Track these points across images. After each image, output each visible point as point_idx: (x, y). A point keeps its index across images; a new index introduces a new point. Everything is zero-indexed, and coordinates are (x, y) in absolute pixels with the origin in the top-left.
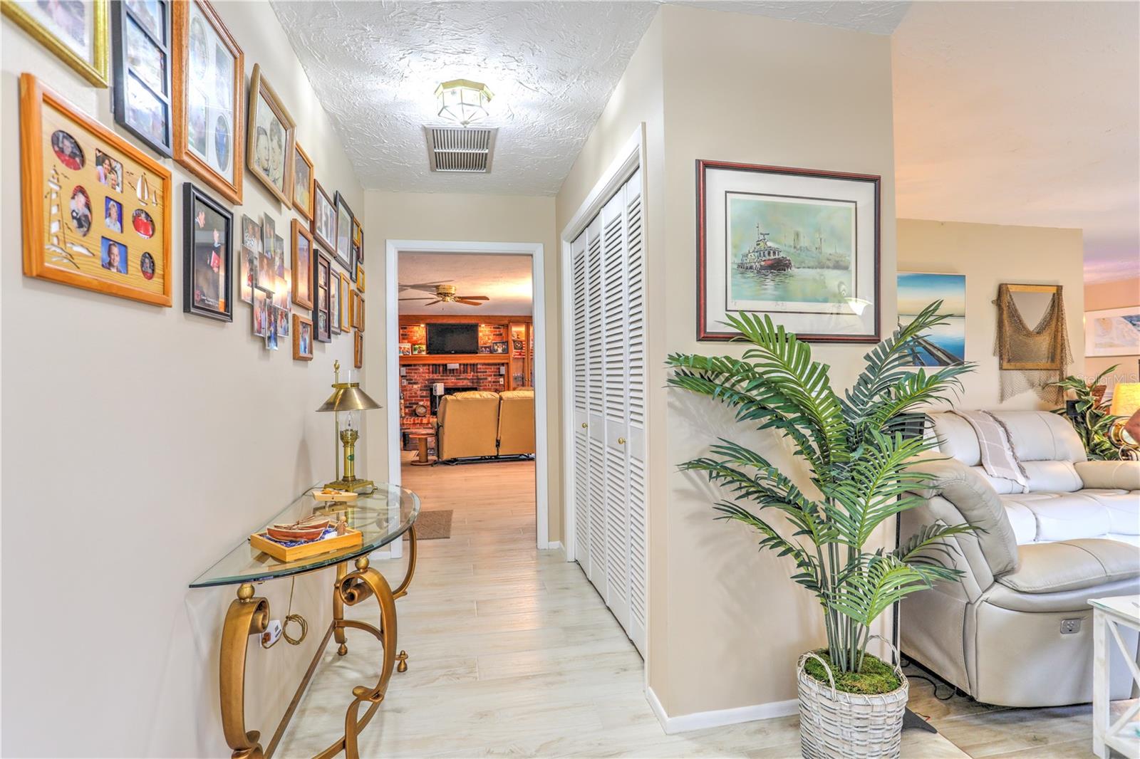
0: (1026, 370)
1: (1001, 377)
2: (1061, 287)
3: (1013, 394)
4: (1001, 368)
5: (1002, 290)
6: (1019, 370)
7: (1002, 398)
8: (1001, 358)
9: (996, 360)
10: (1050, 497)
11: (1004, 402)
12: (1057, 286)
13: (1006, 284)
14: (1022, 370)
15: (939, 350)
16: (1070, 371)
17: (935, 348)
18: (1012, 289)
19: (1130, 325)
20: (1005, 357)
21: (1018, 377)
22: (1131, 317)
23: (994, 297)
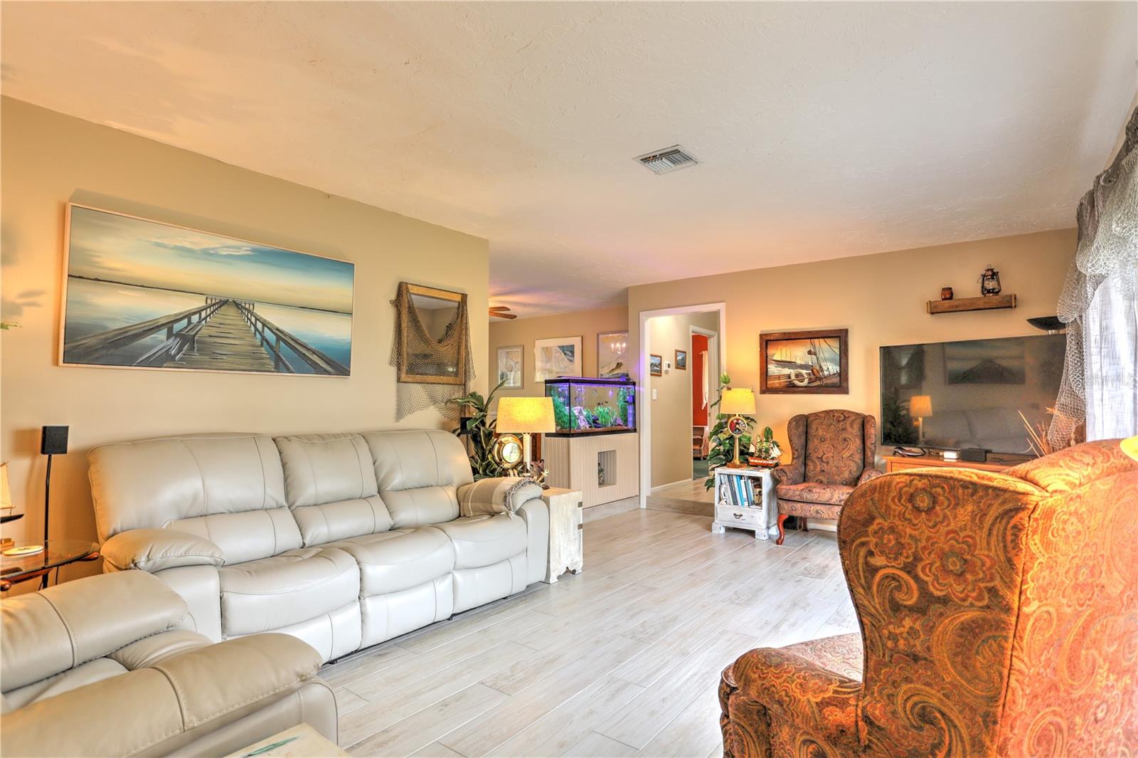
0: (428, 383)
1: (398, 390)
2: (466, 295)
3: (411, 411)
4: (399, 380)
5: (402, 289)
6: (419, 383)
7: (400, 414)
8: (399, 369)
9: (393, 370)
10: (402, 533)
11: (401, 421)
12: (462, 294)
13: (407, 283)
14: (423, 383)
15: (314, 353)
16: (472, 386)
17: (309, 350)
18: (413, 290)
19: (563, 354)
20: (404, 368)
21: (417, 391)
22: (563, 347)
23: (393, 296)
